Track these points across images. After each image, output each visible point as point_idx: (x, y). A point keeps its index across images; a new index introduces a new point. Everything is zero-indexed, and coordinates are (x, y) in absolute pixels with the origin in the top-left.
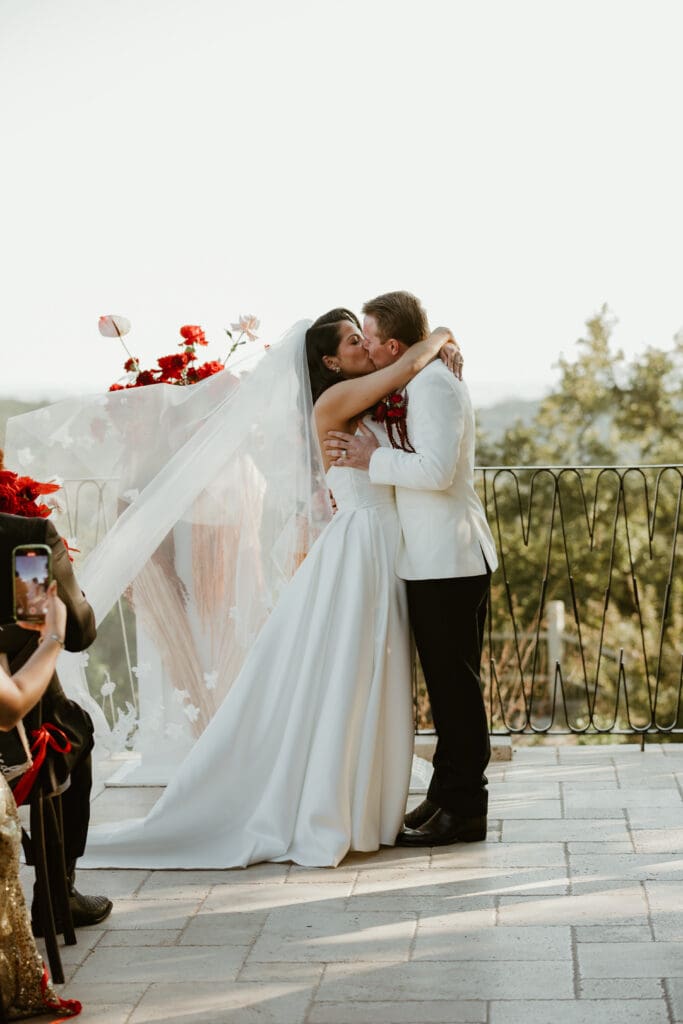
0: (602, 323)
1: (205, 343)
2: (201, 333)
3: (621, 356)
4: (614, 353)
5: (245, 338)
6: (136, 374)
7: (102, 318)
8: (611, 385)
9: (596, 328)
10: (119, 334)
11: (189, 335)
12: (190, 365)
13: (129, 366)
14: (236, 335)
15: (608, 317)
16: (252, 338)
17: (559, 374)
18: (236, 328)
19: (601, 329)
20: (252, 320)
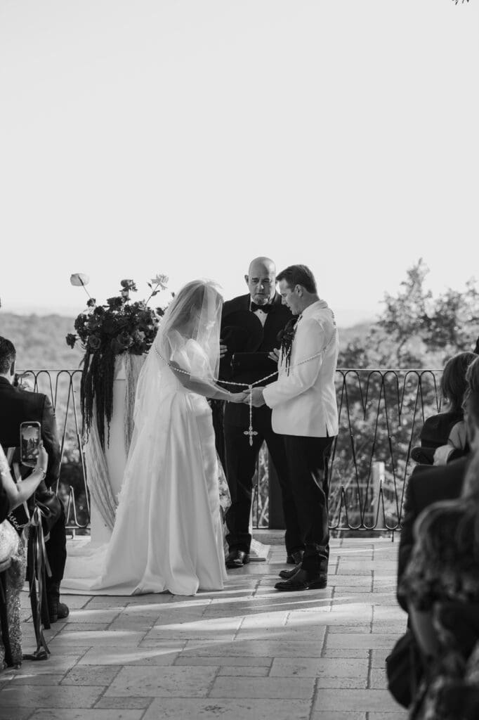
0: (419, 272)
1: (136, 290)
2: (134, 284)
3: (430, 295)
4: (425, 292)
5: (159, 288)
6: (94, 308)
7: (73, 276)
8: (422, 314)
9: (414, 274)
10: (83, 284)
11: (127, 285)
12: (126, 303)
13: (90, 303)
14: (154, 286)
15: (422, 268)
16: (164, 288)
17: (384, 307)
18: (154, 282)
19: (417, 275)
20: (164, 277)
